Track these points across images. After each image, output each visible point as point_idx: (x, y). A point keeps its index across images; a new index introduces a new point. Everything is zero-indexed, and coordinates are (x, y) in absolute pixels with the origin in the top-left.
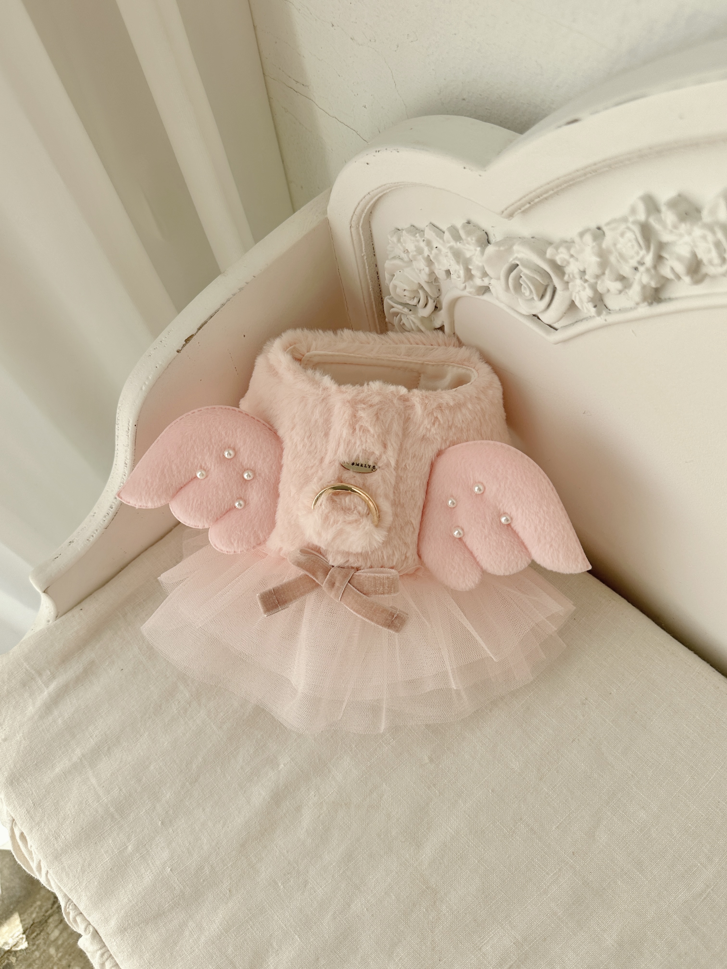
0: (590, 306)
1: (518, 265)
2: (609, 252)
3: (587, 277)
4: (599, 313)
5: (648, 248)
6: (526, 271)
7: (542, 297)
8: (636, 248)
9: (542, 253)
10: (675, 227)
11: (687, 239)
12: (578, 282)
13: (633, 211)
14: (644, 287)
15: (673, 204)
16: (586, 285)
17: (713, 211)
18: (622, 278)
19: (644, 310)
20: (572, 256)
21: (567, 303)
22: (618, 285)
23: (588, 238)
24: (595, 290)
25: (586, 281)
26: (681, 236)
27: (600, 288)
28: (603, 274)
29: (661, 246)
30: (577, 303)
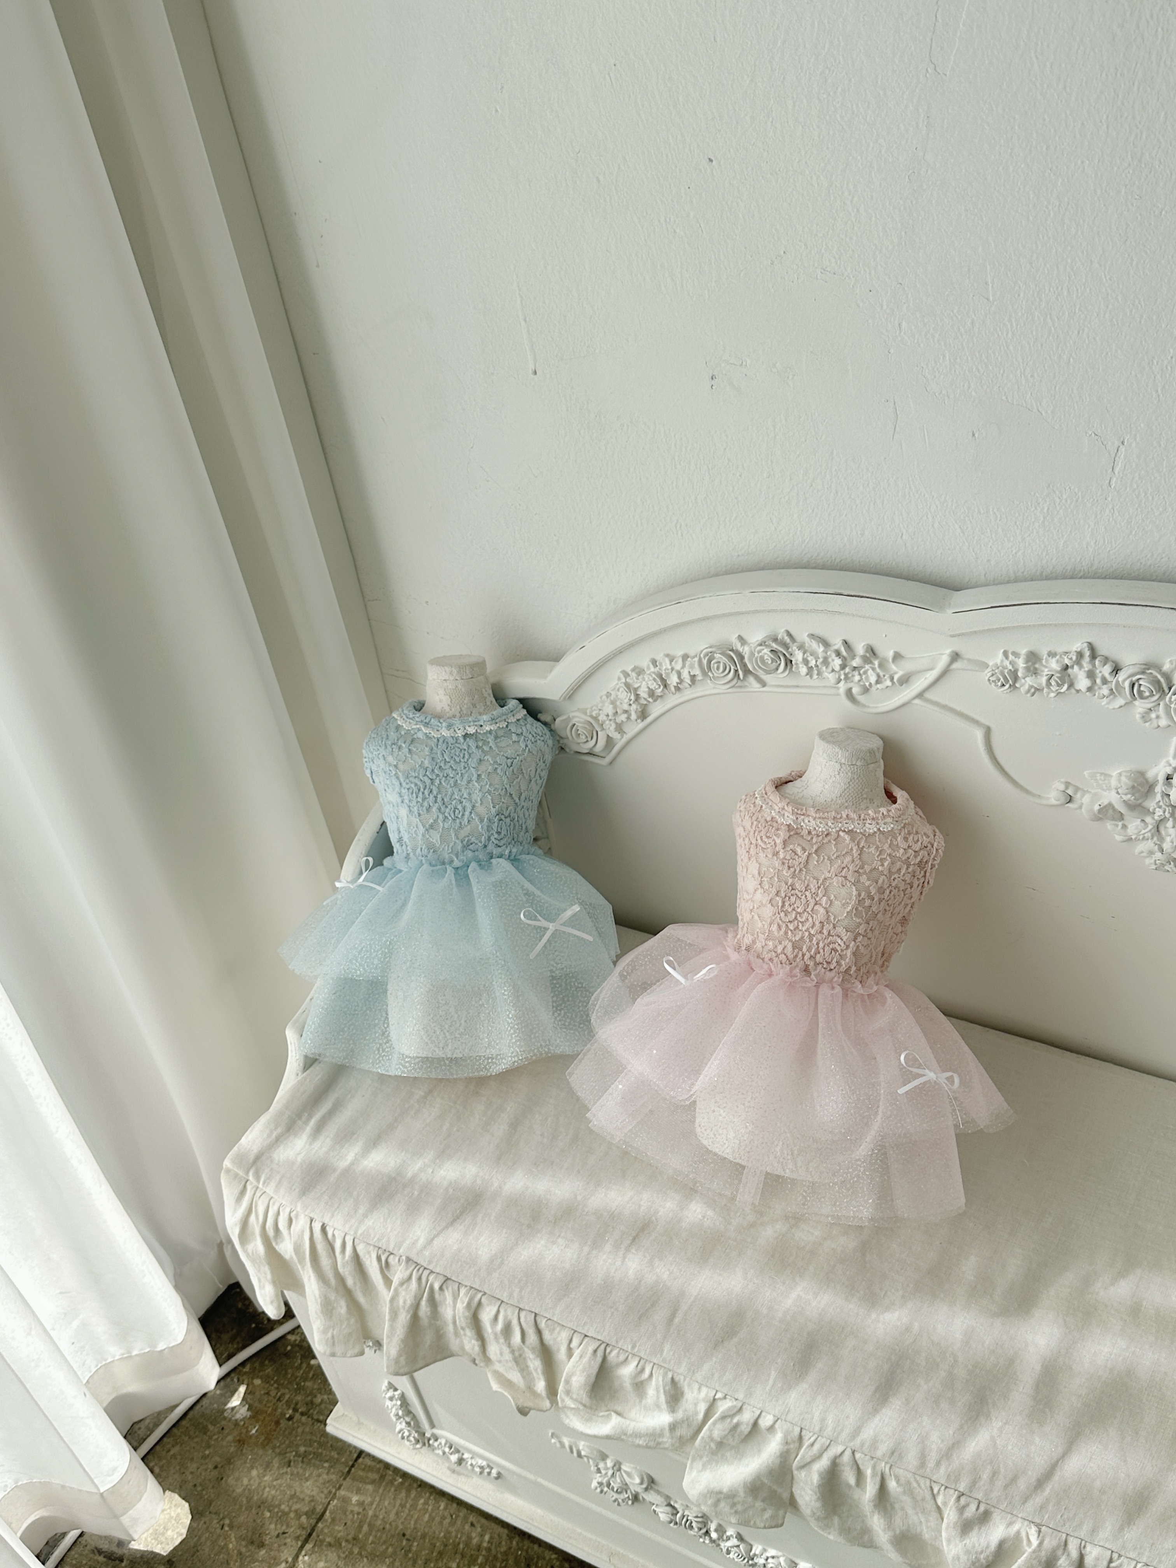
0: (617, 733)
1: (574, 724)
2: (616, 701)
3: (610, 718)
4: (622, 736)
5: (631, 692)
6: (580, 725)
7: (592, 738)
8: (626, 693)
9: (585, 713)
10: (637, 679)
11: (644, 683)
12: (607, 722)
13: (619, 679)
14: (636, 712)
15: (633, 670)
16: (612, 722)
17: (648, 668)
18: (626, 712)
19: (641, 725)
20: (600, 710)
21: (606, 736)
22: (626, 715)
23: (604, 697)
24: (616, 724)
25: (610, 720)
26: (642, 682)
27: (618, 720)
28: (617, 712)
29: (636, 689)
30: (610, 735)
